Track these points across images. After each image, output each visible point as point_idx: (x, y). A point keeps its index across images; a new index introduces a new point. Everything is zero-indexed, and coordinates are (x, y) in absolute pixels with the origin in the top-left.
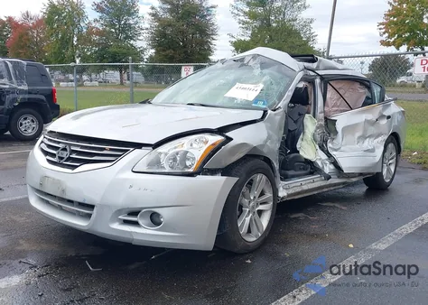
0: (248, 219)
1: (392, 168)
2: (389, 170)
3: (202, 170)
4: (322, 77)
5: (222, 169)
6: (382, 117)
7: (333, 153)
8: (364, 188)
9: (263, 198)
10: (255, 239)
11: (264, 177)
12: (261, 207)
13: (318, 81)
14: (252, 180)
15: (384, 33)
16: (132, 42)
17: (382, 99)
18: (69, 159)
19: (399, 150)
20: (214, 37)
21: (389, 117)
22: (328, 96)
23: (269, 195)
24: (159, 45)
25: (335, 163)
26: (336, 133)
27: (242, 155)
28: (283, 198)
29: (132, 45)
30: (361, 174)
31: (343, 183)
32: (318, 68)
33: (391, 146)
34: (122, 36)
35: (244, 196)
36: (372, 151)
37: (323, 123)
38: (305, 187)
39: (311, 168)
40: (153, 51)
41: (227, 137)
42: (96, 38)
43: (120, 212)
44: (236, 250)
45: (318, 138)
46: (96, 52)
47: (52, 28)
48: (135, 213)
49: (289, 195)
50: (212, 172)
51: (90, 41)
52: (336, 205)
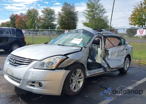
0: (74, 84)
1: (128, 66)
2: (127, 67)
3: (57, 68)
4: (104, 37)
5: (65, 68)
6: (124, 49)
7: (107, 61)
8: (118, 72)
9: (80, 77)
10: (77, 91)
11: (81, 70)
12: (79, 80)
13: (103, 37)
14: (76, 71)
15: (130, 21)
16: (53, 22)
17: (124, 44)
18: (15, 63)
19: (130, 60)
20: (77, 21)
21: (126, 49)
22: (106, 42)
23: (82, 76)
24: (61, 24)
25: (108, 64)
26: (109, 54)
27: (72, 63)
28: (88, 76)
29: (53, 23)
30: (117, 68)
31: (110, 71)
32: (103, 33)
33: (127, 59)
34: (49, 21)
35: (73, 76)
36: (121, 60)
37: (104, 51)
38: (96, 73)
39: (99, 66)
40: (59, 25)
41: (67, 57)
42: (42, 21)
43: (29, 82)
44: (69, 95)
45: (102, 56)
46: (41, 25)
47: (29, 18)
48: (34, 82)
49: (90, 75)
50: (61, 69)
51: (40, 22)
52: (108, 78)
